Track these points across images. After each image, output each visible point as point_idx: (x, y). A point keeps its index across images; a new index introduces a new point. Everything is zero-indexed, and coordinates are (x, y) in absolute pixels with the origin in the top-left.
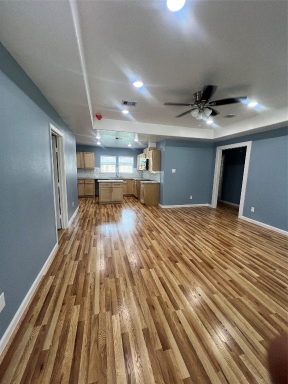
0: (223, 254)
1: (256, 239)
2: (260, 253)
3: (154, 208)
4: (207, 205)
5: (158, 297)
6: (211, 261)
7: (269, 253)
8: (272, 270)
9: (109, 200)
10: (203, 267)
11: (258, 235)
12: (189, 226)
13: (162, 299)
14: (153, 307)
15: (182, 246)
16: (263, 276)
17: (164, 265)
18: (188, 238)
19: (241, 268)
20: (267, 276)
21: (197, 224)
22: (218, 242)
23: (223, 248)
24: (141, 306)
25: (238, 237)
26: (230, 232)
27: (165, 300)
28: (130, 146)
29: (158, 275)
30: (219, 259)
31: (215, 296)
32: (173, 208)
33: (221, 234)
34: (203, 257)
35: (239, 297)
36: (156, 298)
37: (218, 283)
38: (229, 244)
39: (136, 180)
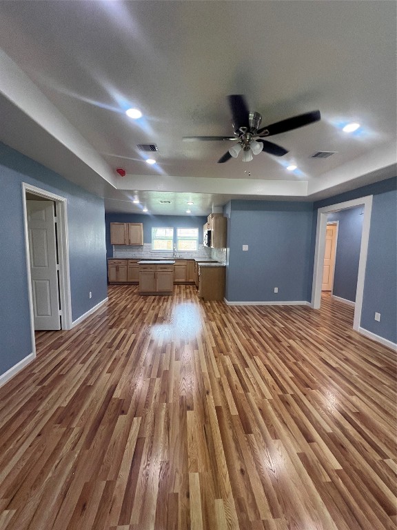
0: (286, 403)
1: (371, 377)
2: (365, 410)
3: (215, 304)
4: (305, 303)
5: (109, 483)
6: (255, 415)
7: (386, 412)
8: (378, 458)
9: (152, 290)
10: (232, 427)
11: (380, 369)
12: (252, 340)
13: (113, 489)
14: (84, 506)
15: (218, 376)
16: (349, 469)
17: (163, 413)
18: (237, 362)
19: (310, 440)
20: (360, 473)
21: (270, 336)
22: (288, 375)
23: (293, 388)
24: (66, 499)
25: (334, 369)
26: (323, 355)
27: (116, 492)
28: (188, 212)
29: (141, 431)
30: (273, 413)
31: (219, 503)
32: (245, 307)
33: (304, 360)
34: (245, 403)
35: (269, 517)
36: (104, 483)
37: (242, 471)
38: (308, 382)
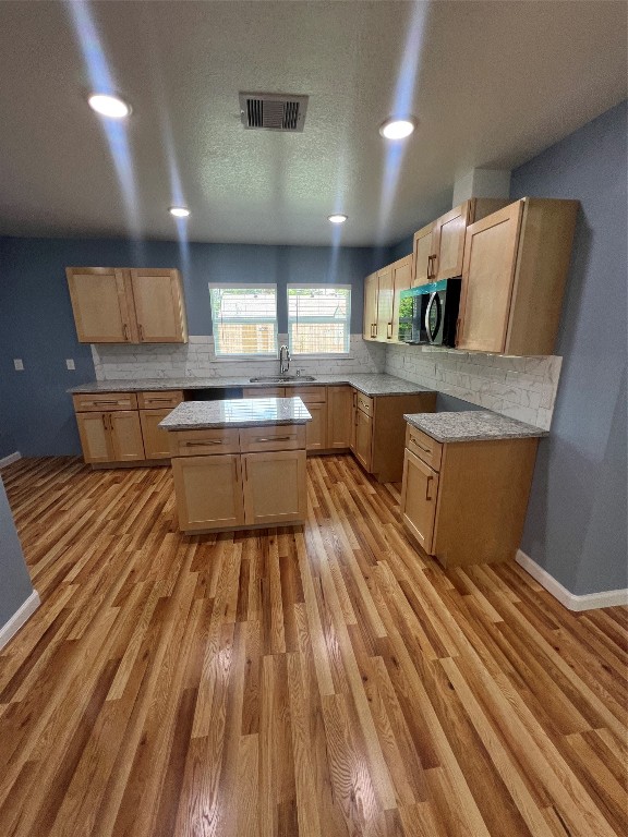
39: (371, 396)
